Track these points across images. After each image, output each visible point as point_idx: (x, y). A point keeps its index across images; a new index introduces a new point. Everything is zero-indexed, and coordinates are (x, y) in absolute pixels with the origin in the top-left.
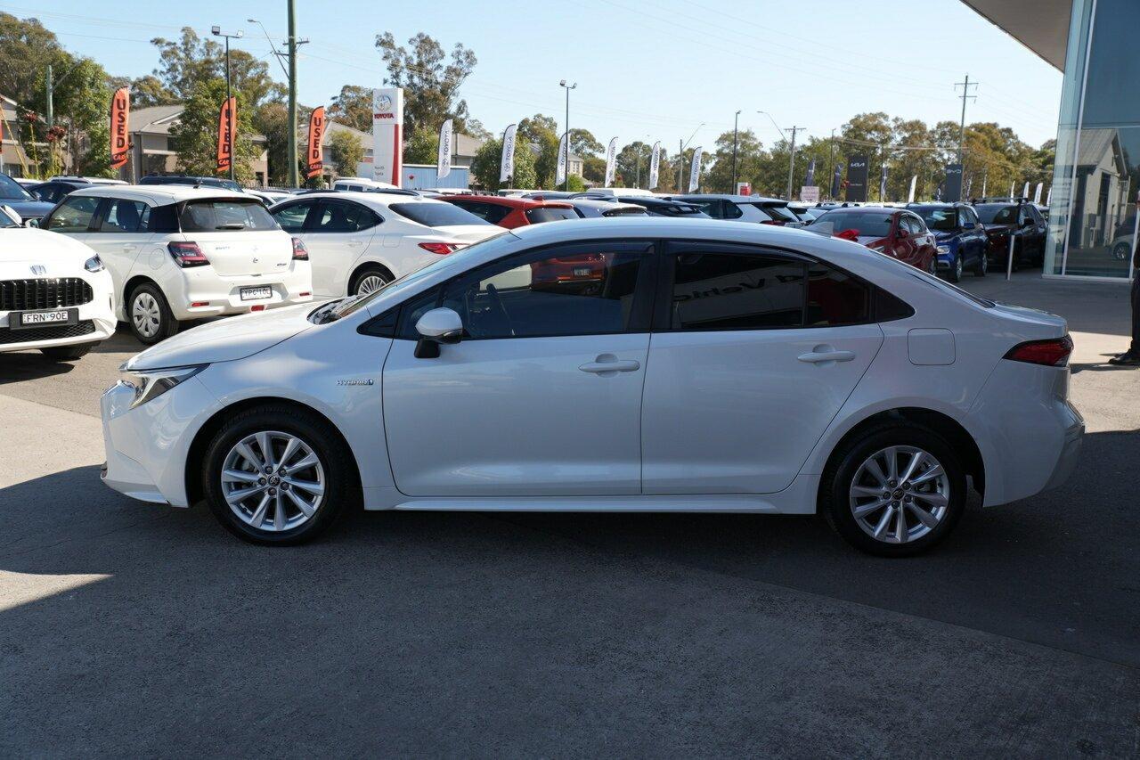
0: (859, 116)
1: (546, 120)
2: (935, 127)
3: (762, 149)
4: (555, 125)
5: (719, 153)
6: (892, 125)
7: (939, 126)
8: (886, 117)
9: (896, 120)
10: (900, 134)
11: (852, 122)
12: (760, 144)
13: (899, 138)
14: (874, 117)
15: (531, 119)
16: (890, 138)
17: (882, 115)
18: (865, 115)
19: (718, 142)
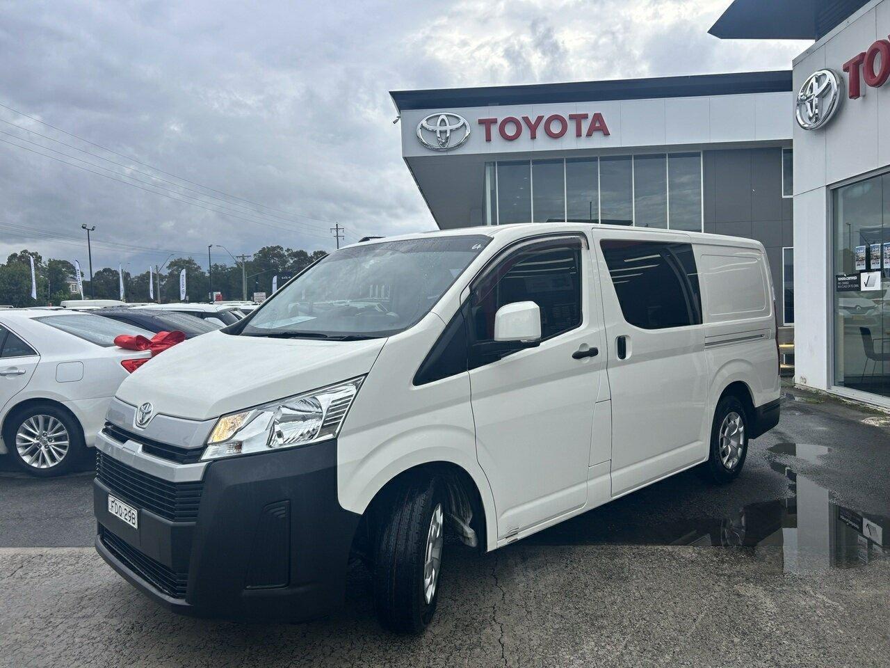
0: (264, 248)
1: (32, 254)
2: (312, 254)
3: (202, 271)
4: (40, 258)
5: (171, 274)
6: (286, 254)
7: (315, 253)
8: (281, 249)
9: (288, 250)
10: (292, 259)
11: (260, 252)
12: (199, 267)
13: (292, 262)
14: (274, 249)
15: (19, 254)
16: (286, 262)
17: (278, 247)
18: (267, 247)
19: (169, 267)
